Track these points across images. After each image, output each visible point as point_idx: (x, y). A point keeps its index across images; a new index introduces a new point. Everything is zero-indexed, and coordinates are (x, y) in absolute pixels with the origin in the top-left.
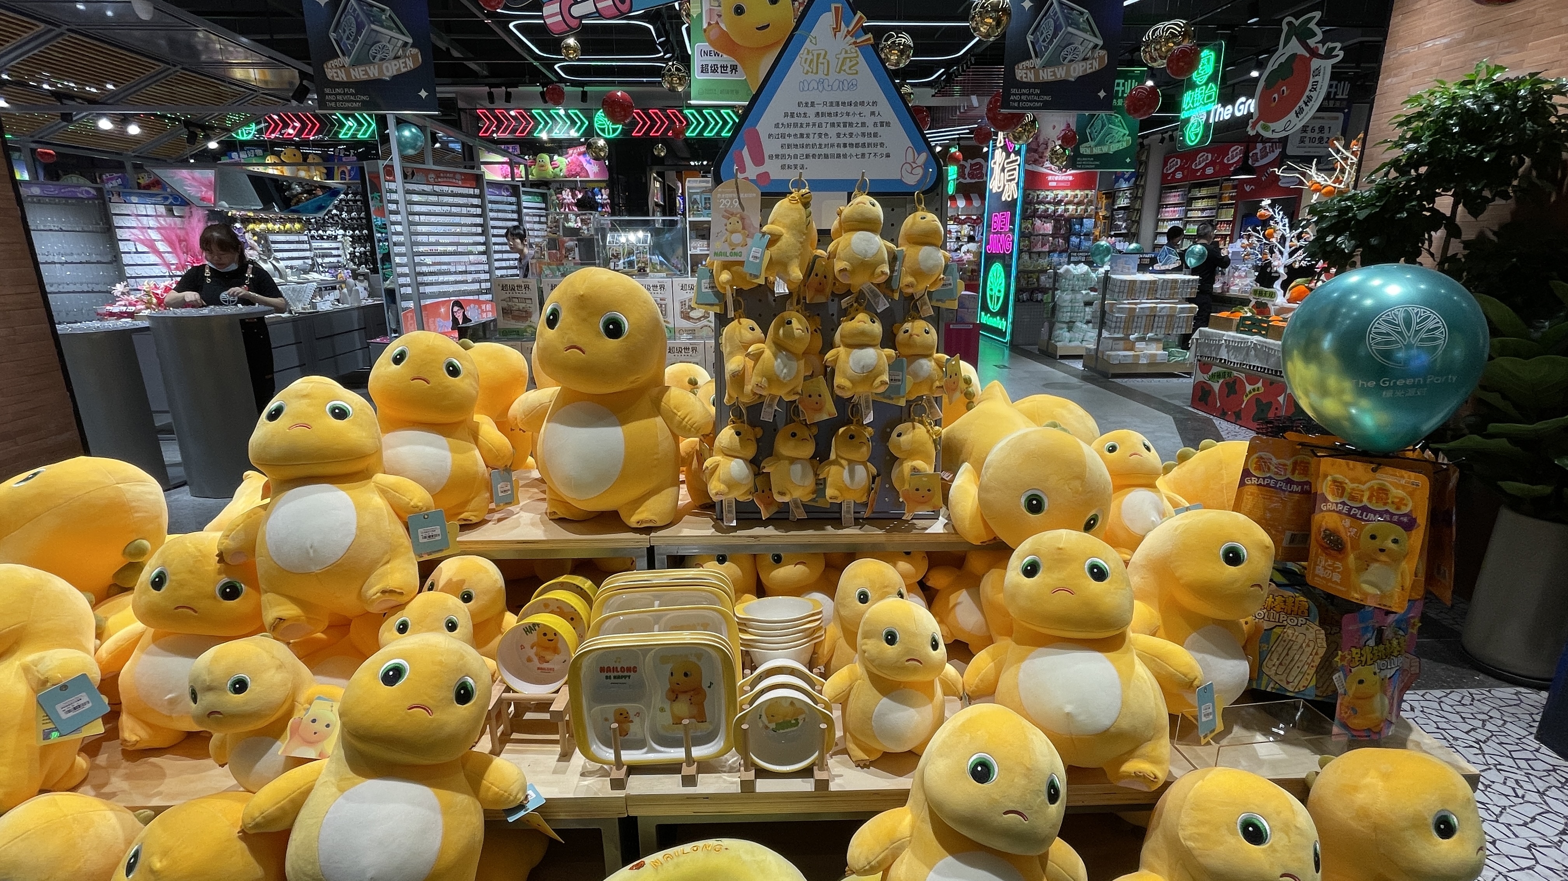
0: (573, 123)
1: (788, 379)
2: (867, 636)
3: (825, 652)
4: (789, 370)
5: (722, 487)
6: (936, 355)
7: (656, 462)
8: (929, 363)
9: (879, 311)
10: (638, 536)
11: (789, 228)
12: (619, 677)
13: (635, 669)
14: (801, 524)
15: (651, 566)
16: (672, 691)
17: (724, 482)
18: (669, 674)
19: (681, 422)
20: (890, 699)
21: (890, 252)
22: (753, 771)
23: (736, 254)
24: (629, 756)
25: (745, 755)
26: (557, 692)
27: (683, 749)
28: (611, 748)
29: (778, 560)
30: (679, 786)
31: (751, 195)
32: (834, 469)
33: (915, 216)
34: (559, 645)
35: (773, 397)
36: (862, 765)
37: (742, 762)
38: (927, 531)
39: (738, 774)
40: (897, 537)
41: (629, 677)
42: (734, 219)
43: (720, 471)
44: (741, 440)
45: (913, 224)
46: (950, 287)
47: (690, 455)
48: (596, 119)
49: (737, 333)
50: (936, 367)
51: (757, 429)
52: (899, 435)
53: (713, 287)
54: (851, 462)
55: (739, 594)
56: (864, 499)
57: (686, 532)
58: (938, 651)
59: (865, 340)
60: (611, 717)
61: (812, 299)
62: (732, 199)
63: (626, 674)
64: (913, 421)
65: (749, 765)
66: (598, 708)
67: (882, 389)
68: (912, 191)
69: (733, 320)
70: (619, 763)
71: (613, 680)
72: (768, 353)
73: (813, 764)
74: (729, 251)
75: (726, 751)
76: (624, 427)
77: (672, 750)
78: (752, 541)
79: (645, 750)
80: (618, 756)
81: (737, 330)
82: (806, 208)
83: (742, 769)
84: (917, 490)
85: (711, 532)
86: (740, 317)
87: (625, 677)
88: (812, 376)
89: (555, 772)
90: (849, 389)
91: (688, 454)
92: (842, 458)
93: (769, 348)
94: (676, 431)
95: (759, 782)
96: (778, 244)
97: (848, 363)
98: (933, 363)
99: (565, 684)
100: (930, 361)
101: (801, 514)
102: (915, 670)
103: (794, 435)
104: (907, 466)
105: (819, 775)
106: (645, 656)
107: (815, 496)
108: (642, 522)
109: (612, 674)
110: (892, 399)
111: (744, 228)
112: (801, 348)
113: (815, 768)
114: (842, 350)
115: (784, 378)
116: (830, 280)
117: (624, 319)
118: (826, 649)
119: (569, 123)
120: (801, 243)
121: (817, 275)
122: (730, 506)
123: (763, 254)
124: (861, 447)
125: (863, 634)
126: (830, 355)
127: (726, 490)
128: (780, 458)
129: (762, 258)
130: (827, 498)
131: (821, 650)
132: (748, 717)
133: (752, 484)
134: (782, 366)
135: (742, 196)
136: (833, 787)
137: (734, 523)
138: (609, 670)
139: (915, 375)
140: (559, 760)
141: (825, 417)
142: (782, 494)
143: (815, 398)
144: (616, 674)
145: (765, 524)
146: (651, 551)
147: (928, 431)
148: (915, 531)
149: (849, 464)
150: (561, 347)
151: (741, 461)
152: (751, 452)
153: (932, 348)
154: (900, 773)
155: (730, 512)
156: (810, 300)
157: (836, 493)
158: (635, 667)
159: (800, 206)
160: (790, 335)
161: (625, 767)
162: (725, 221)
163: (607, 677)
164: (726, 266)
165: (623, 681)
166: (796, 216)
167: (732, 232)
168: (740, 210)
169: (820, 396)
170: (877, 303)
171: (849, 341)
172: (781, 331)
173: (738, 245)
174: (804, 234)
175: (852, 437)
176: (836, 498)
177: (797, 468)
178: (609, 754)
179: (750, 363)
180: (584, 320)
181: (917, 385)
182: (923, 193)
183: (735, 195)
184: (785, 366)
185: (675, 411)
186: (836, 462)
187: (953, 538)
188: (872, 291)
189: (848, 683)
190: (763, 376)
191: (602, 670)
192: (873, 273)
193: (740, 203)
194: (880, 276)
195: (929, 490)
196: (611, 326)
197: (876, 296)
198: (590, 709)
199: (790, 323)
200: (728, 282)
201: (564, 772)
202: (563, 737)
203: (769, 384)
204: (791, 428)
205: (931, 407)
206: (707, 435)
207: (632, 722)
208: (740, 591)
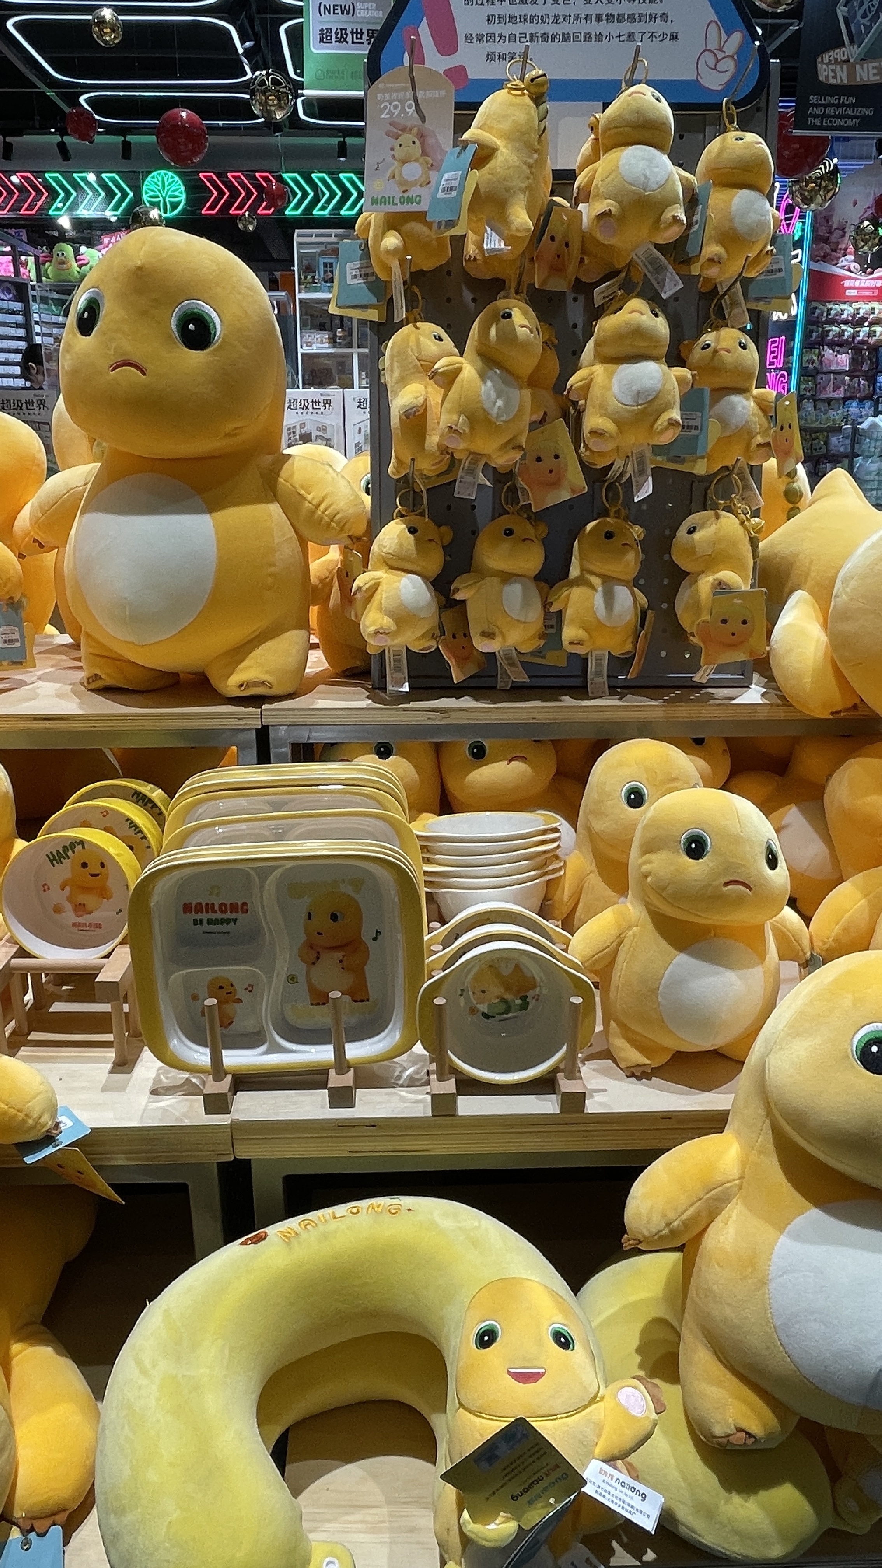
0: (110, 194)
1: (504, 418)
2: (649, 848)
3: (566, 898)
4: (507, 403)
5: (387, 622)
6: (755, 392)
7: (270, 580)
8: (745, 402)
9: (665, 296)
10: (240, 709)
11: (508, 137)
12: (217, 922)
13: (244, 908)
14: (519, 692)
15: (264, 758)
16: (310, 945)
17: (391, 614)
18: (304, 915)
19: (313, 512)
20: (691, 955)
21: (688, 189)
22: (453, 1080)
23: (410, 200)
24: (233, 1058)
25: (437, 1052)
26: (108, 956)
27: (330, 1048)
28: (206, 1046)
29: (479, 754)
30: (323, 1107)
31: (436, 94)
32: (577, 594)
33: (724, 139)
34: (110, 883)
35: (475, 457)
36: (638, 1074)
37: (433, 1067)
38: (734, 702)
39: (428, 1089)
40: (684, 711)
41: (235, 921)
42: (406, 138)
43: (381, 595)
44: (418, 542)
45: (722, 150)
46: (778, 275)
47: (326, 584)
48: (145, 188)
49: (412, 343)
50: (757, 411)
51: (444, 529)
52: (692, 530)
53: (367, 275)
54: (609, 581)
55: (414, 812)
56: (628, 647)
57: (322, 704)
58: (777, 870)
59: (641, 345)
60: (203, 990)
61: (544, 282)
62: (402, 102)
63: (228, 915)
64: (715, 507)
65: (445, 1070)
66: (179, 975)
67: (667, 438)
68: (717, 101)
69: (401, 325)
70: (217, 1070)
71: (206, 927)
72: (469, 370)
73: (555, 1070)
74: (398, 195)
75: (405, 1047)
76: (215, 515)
77: (313, 1049)
78: (437, 719)
79: (263, 1048)
80: (216, 1059)
81: (413, 338)
82: (538, 105)
83: (433, 1077)
84: (724, 621)
85: (366, 703)
86: (416, 321)
87: (228, 921)
88: (542, 422)
89: (105, 1089)
90: (611, 437)
91: (322, 581)
92: (592, 573)
93: (471, 362)
94: (306, 532)
95: (461, 1099)
96: (491, 164)
97: (610, 389)
98: (752, 403)
99: (122, 943)
100: (748, 399)
101: (520, 676)
102: (738, 902)
103: (509, 533)
104: (706, 583)
105: (566, 1085)
106: (263, 880)
107: (542, 642)
108: (248, 684)
109: (205, 916)
110: (682, 462)
111: (424, 153)
112: (526, 364)
113: (561, 1075)
114: (599, 369)
115: (498, 416)
116: (576, 245)
117: (214, 315)
118: (566, 891)
119: (103, 194)
120: (530, 166)
121: (553, 238)
122: (397, 660)
123: (464, 179)
124: (624, 553)
125: (642, 846)
126: (575, 380)
127: (393, 627)
128: (483, 573)
129: (461, 188)
130: (565, 643)
131: (558, 893)
132: (445, 987)
133: (435, 621)
134: (493, 395)
135: (420, 94)
136: (593, 1106)
137: (406, 688)
138: (199, 908)
139: (724, 422)
140: (112, 1071)
141: (565, 495)
142: (488, 635)
143: (548, 462)
144: (212, 916)
145: (457, 691)
146: (263, 734)
147: (742, 523)
148: (712, 702)
149: (603, 583)
150: (104, 364)
151: (418, 578)
152: (435, 563)
153: (750, 375)
154: (707, 1086)
155: (398, 669)
156: (541, 284)
157: (581, 634)
158: (245, 904)
159: (527, 100)
160: (509, 337)
161: (229, 1077)
162: (390, 141)
163: (195, 922)
164: (393, 223)
165: (224, 928)
166: (521, 116)
167: (404, 162)
168: (417, 121)
169: (557, 457)
170: (662, 283)
171: (609, 351)
172: (493, 331)
173: (413, 184)
174: (536, 151)
175: (609, 536)
176: (579, 643)
177: (515, 591)
178: (202, 1056)
179: (435, 394)
180: (144, 313)
181: (726, 441)
182: (738, 105)
183: (409, 94)
184: (499, 396)
185: (303, 492)
186: (581, 581)
187: (781, 713)
188: (653, 262)
189: (614, 932)
190: (460, 413)
191: (187, 908)
192: (658, 220)
193: (418, 109)
194: (670, 226)
195: (744, 622)
196: (191, 327)
197: (659, 269)
198: (167, 976)
199: (509, 315)
200: (395, 252)
201: (122, 1088)
202: (120, 1036)
203: (472, 429)
204: (505, 522)
205: (746, 487)
206: (359, 539)
207: (240, 1001)
208: (416, 809)
